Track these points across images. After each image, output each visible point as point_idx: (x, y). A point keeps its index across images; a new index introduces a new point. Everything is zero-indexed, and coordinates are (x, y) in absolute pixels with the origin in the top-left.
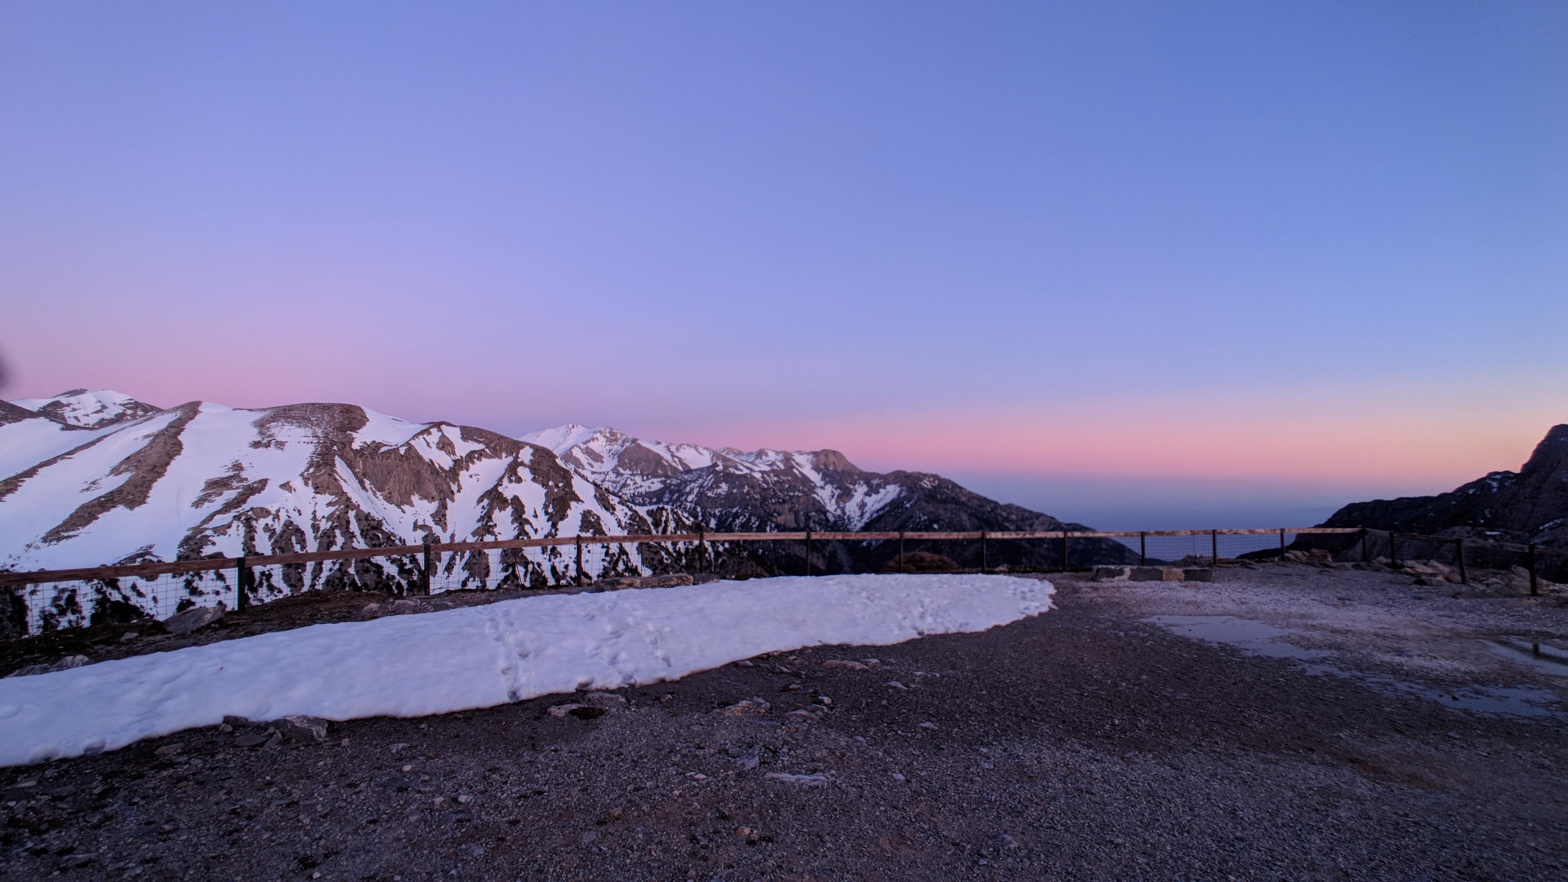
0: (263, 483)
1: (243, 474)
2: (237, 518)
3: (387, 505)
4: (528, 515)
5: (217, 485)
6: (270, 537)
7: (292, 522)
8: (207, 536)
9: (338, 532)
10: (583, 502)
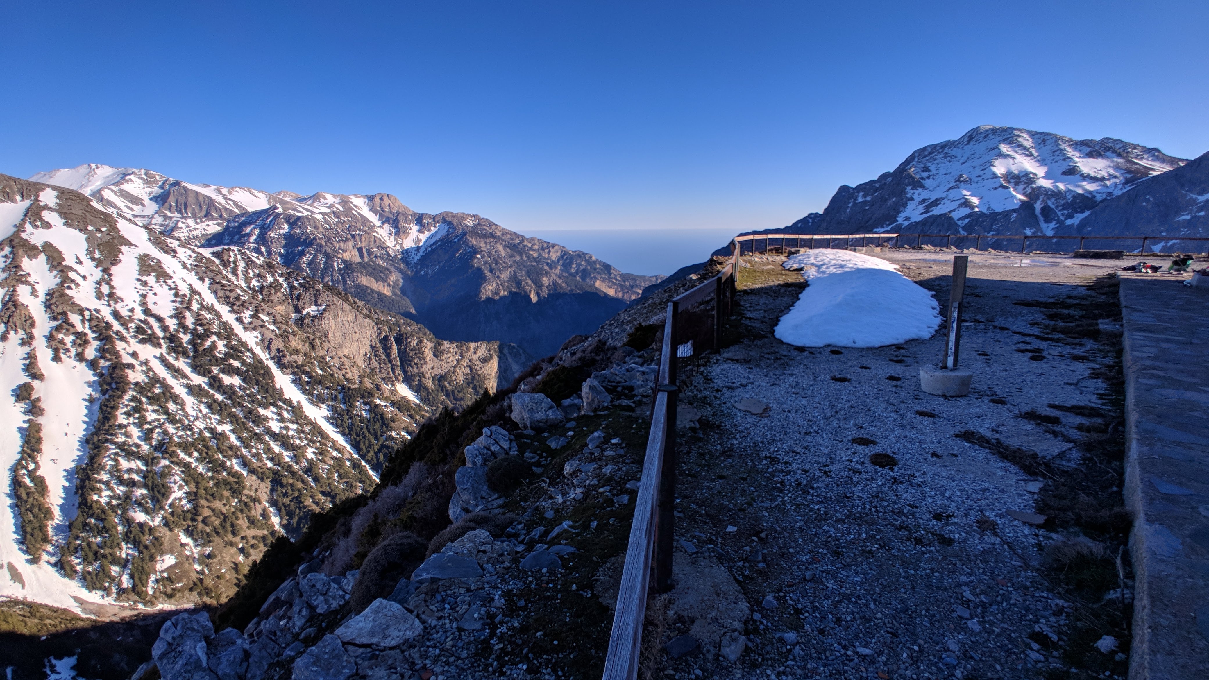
4: (69, 261)
10: (136, 246)
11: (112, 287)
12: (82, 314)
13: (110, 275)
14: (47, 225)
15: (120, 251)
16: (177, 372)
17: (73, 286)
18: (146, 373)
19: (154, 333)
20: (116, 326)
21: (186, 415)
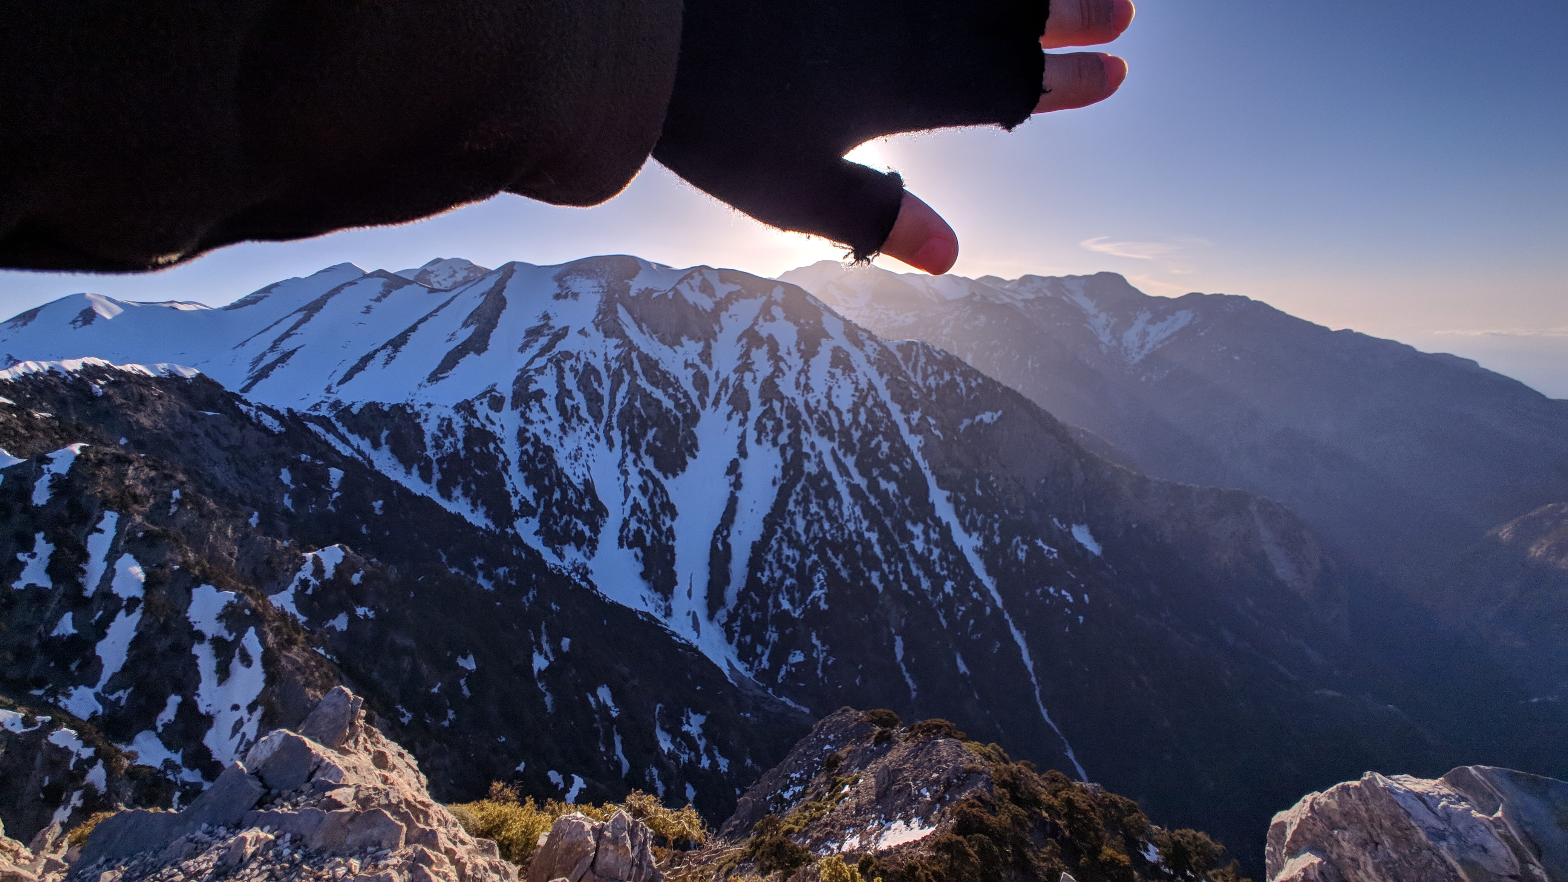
0: (566, 330)
1: (551, 323)
2: (550, 360)
3: (661, 346)
4: (782, 353)
5: (533, 333)
6: (575, 377)
7: (589, 364)
8: (531, 376)
9: (624, 371)
10: (833, 338)
11: (808, 378)
12: (782, 402)
13: (809, 366)
14: (773, 319)
15: (820, 344)
16: (843, 470)
17: (781, 375)
18: (818, 466)
19: (831, 426)
20: (805, 416)
21: (841, 514)
